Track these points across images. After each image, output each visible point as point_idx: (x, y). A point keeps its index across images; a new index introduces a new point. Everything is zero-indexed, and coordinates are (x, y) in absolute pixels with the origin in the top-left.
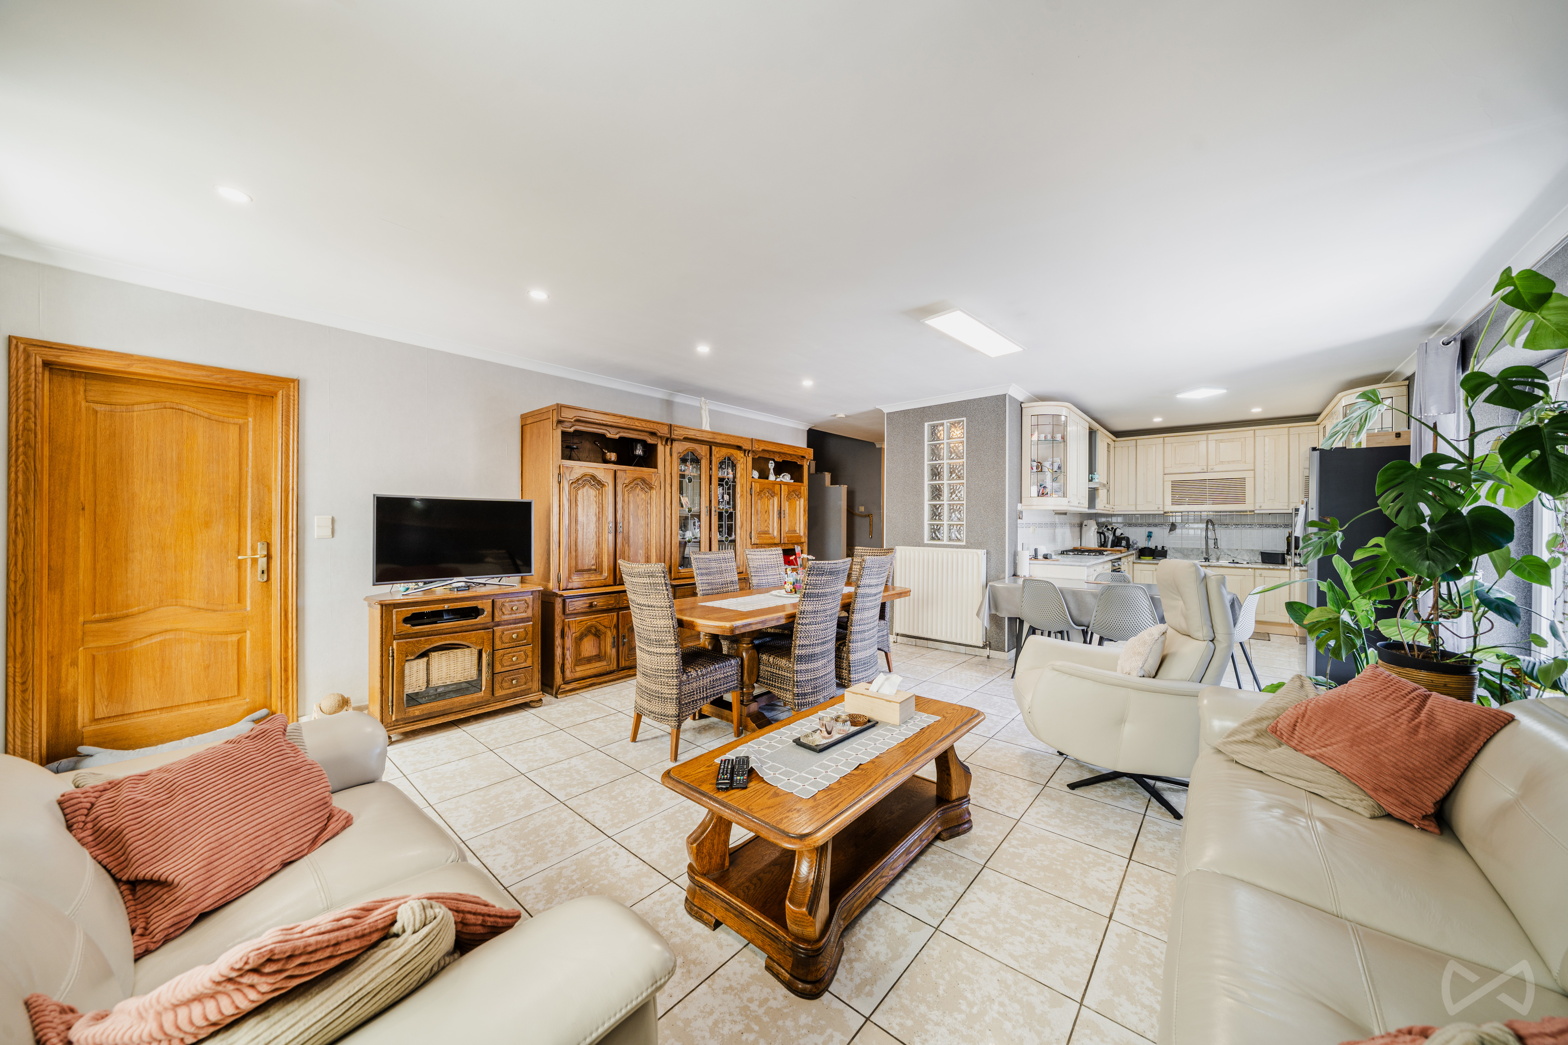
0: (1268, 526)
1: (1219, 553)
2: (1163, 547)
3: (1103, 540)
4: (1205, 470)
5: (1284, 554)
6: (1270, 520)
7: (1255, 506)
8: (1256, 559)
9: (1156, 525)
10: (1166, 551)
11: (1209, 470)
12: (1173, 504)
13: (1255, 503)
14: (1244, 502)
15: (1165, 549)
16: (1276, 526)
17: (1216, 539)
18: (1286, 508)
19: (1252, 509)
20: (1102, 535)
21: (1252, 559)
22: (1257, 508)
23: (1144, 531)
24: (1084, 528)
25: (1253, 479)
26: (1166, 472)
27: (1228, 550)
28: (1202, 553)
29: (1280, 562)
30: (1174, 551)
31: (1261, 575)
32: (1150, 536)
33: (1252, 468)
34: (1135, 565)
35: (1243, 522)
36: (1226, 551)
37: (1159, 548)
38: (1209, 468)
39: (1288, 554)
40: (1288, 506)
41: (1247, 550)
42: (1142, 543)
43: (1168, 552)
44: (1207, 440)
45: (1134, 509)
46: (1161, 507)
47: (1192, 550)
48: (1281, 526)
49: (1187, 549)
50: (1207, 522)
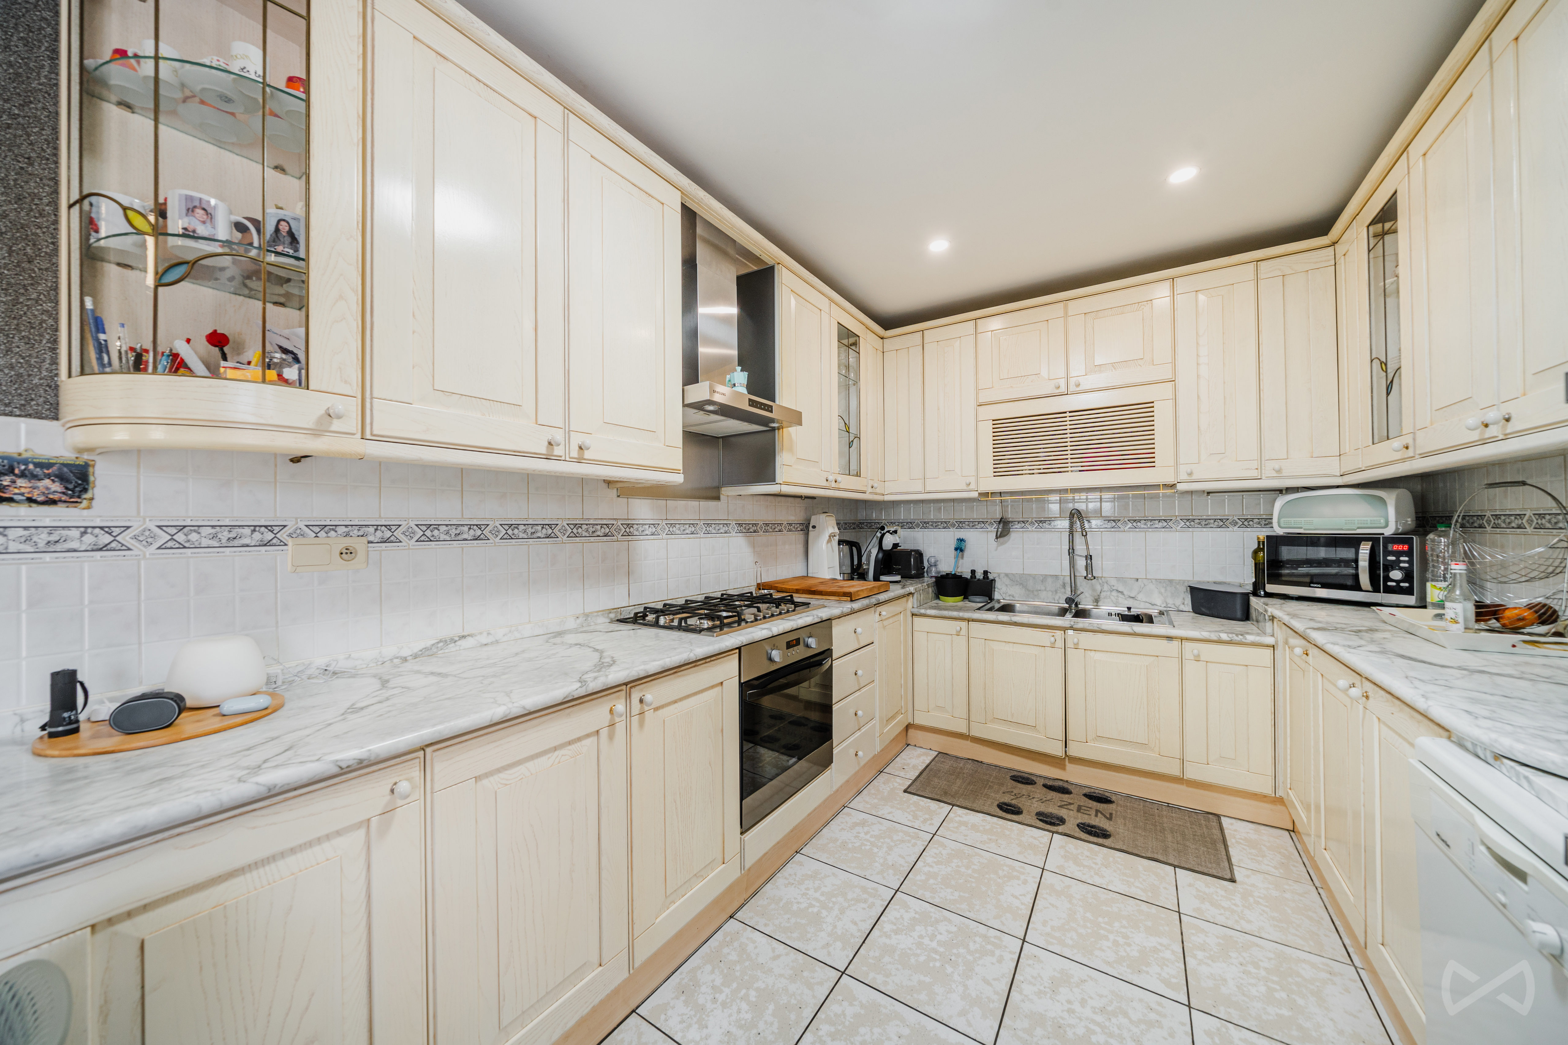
0: (1205, 523)
1: (1098, 588)
2: (986, 573)
3: (856, 562)
4: (1063, 389)
5: (1246, 597)
6: (1210, 509)
7: (1177, 472)
8: (1178, 602)
9: (973, 524)
10: (993, 580)
11: (1072, 388)
12: (997, 474)
13: (1177, 464)
14: (1151, 464)
15: (991, 577)
16: (1223, 523)
17: (1089, 557)
18: (1255, 474)
19: (1170, 480)
20: (854, 549)
21: (1170, 601)
22: (1183, 476)
23: (949, 537)
24: (812, 534)
25: (1170, 403)
26: (981, 400)
27: (1119, 579)
28: (1064, 586)
29: (1239, 614)
30: (1007, 581)
31: (1197, 659)
32: (960, 548)
33: (1169, 376)
34: (916, 619)
35: (1150, 514)
36: (1113, 582)
37: (979, 575)
38: (1072, 382)
39: (1255, 593)
40: (1260, 468)
41: (1159, 581)
42: (946, 566)
43: (998, 584)
44: (1066, 316)
45: (921, 489)
46: (972, 480)
47: (1045, 578)
48: (1235, 523)
49: (1034, 577)
50: (1072, 516)
